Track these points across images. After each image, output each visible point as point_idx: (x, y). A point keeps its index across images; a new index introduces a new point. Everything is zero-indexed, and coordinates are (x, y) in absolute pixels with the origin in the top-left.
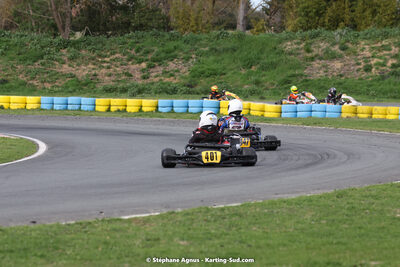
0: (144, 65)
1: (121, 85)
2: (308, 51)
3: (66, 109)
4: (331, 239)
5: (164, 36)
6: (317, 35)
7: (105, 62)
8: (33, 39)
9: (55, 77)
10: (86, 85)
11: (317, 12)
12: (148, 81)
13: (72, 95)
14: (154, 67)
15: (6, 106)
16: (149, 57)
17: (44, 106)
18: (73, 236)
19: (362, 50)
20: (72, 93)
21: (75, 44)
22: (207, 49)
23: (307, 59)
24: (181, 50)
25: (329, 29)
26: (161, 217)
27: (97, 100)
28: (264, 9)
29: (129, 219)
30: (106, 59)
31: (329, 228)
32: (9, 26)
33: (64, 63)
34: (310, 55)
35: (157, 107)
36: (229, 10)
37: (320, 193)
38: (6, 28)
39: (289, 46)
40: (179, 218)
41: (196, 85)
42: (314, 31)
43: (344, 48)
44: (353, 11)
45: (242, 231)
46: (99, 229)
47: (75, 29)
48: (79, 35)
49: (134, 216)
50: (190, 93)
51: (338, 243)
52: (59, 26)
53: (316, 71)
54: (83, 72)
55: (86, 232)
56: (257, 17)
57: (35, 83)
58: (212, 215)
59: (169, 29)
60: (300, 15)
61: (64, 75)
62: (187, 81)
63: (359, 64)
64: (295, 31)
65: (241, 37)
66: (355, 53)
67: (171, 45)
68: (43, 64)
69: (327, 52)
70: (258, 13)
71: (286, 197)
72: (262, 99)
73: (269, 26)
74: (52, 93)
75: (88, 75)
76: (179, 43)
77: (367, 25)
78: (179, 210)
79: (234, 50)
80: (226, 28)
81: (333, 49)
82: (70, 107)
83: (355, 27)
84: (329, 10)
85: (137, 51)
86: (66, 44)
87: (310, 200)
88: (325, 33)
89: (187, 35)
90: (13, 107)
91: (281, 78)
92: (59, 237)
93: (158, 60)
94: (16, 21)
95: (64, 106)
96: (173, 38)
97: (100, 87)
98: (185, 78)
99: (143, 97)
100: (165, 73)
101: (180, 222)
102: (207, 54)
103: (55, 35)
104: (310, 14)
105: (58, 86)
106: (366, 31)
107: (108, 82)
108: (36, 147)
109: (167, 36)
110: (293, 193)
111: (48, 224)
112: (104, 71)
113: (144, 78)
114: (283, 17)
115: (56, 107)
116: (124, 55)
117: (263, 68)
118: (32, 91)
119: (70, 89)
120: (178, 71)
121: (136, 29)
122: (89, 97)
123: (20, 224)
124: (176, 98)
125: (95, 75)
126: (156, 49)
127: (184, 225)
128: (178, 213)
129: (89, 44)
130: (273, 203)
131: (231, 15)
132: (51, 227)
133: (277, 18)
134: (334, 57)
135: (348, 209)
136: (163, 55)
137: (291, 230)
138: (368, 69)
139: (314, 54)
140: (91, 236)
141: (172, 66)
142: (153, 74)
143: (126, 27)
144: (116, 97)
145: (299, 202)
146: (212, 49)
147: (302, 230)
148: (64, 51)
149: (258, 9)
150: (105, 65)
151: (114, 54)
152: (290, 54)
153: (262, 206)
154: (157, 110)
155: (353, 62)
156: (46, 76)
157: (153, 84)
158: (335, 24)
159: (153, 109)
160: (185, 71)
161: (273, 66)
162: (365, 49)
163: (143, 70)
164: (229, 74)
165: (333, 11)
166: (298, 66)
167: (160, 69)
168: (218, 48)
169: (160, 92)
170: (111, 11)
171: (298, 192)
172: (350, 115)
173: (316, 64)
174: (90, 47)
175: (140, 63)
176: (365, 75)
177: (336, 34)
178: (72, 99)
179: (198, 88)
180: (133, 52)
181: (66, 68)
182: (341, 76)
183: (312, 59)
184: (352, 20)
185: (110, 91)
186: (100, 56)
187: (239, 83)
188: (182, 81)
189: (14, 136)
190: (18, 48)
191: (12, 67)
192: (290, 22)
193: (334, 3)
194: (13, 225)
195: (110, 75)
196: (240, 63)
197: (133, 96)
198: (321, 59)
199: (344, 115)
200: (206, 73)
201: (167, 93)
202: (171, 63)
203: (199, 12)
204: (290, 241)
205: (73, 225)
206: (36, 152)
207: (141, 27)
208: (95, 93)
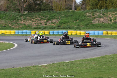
0: (45, 21)
1: (39, 27)
2: (93, 16)
3: (23, 34)
4: (100, 70)
5: (51, 12)
6: (96, 11)
7: (34, 20)
8: (13, 14)
9: (19, 25)
10: (28, 27)
11: (96, 4)
12: (47, 25)
13: (25, 30)
14: (48, 21)
15: (5, 33)
16: (47, 18)
17: (16, 33)
18: (25, 71)
19: (109, 15)
20: (24, 29)
21: (25, 15)
22: (64, 16)
23: (93, 18)
24: (56, 16)
25: (99, 9)
26: (50, 65)
27: (32, 31)
28: (80, 4)
29: (41, 66)
30: (34, 19)
31: (99, 67)
32: (6, 10)
33: (22, 21)
34: (94, 17)
35: (49, 33)
36: (70, 4)
37: (97, 57)
38: (5, 11)
39: (88, 14)
40: (56, 65)
41: (61, 26)
42: (95, 10)
43: (104, 15)
44: (106, 4)
45: (74, 68)
46: (32, 69)
47: (25, 10)
48: (26, 12)
49: (42, 65)
50: (59, 29)
51: (102, 71)
52: (20, 10)
53: (96, 21)
54: (28, 23)
55: (28, 70)
56: (78, 6)
57: (14, 27)
58: (65, 64)
59: (53, 10)
60: (91, 5)
61: (22, 24)
62: (58, 25)
63: (108, 19)
64: (89, 10)
65: (73, 12)
66: (107, 16)
67: (53, 15)
68: (16, 21)
69: (99, 16)
70: (79, 5)
71: (87, 58)
72: (80, 30)
73: (82, 9)
74: (19, 29)
75: (29, 24)
76: (56, 14)
77: (110, 8)
78: (56, 63)
79: (72, 16)
80: (69, 9)
81: (100, 15)
82: (24, 33)
83: (107, 8)
84: (99, 4)
85: (43, 17)
86: (22, 15)
87: (94, 59)
88: (98, 10)
89: (58, 12)
90: (7, 34)
91: (85, 24)
92: (20, 71)
93: (50, 19)
94: (8, 9)
95: (22, 33)
96: (54, 13)
97: (33, 27)
98: (57, 24)
99: (45, 30)
100: (51, 23)
101: (56, 66)
102: (63, 17)
103: (19, 13)
104: (94, 5)
105: (20, 27)
106: (110, 9)
107: (35, 26)
108: (14, 45)
109: (52, 12)
110: (89, 57)
111: (17, 68)
112: (34, 23)
113: (45, 24)
114: (86, 6)
115: (20, 33)
116: (40, 18)
117: (80, 21)
118: (13, 29)
119: (24, 28)
120: (55, 22)
121: (43, 10)
122: (29, 30)
123: (9, 68)
124: (55, 30)
125: (31, 24)
126: (49, 16)
127: (57, 67)
128: (55, 64)
129: (29, 15)
130: (83, 60)
131: (71, 6)
132: (18, 68)
133: (84, 6)
134: (101, 17)
135: (105, 61)
136: (51, 18)
137: (88, 68)
138: (111, 21)
139: (95, 17)
140: (30, 71)
141: (53, 21)
142: (48, 23)
143: (40, 10)
144: (37, 30)
145: (91, 60)
146: (65, 16)
147: (92, 68)
148: (22, 17)
149: (78, 4)
150: (34, 21)
151: (36, 18)
152: (88, 17)
153: (80, 61)
154: (49, 34)
155: (106, 19)
156: (17, 24)
157: (48, 26)
158: (101, 8)
159: (48, 33)
160: (57, 22)
161: (83, 20)
162: (110, 15)
163: (45, 22)
164: (70, 23)
165: (100, 4)
166: (91, 20)
167: (50, 22)
168: (67, 15)
169: (50, 29)
170: (35, 5)
171: (90, 57)
172: (105, 34)
173: (96, 19)
174: (29, 16)
175: (44, 20)
176: (110, 22)
177: (101, 10)
178: (24, 31)
179: (61, 27)
180: (42, 17)
181: (22, 22)
182: (103, 23)
183: (95, 18)
184: (106, 6)
185: (35, 29)
186: (32, 18)
187: (73, 25)
188: (57, 25)
189: (7, 42)
190: (8, 16)
191: (7, 22)
192: (88, 7)
193: (101, 2)
194: (7, 68)
195: (35, 24)
196: (73, 20)
197: (42, 30)
198: (97, 18)
199: (104, 34)
200: (64, 23)
201: (52, 29)
202: (53, 20)
203: (61, 5)
204: (88, 71)
205: (25, 68)
206: (14, 47)
207: (44, 10)
208: (31, 29)
